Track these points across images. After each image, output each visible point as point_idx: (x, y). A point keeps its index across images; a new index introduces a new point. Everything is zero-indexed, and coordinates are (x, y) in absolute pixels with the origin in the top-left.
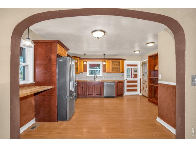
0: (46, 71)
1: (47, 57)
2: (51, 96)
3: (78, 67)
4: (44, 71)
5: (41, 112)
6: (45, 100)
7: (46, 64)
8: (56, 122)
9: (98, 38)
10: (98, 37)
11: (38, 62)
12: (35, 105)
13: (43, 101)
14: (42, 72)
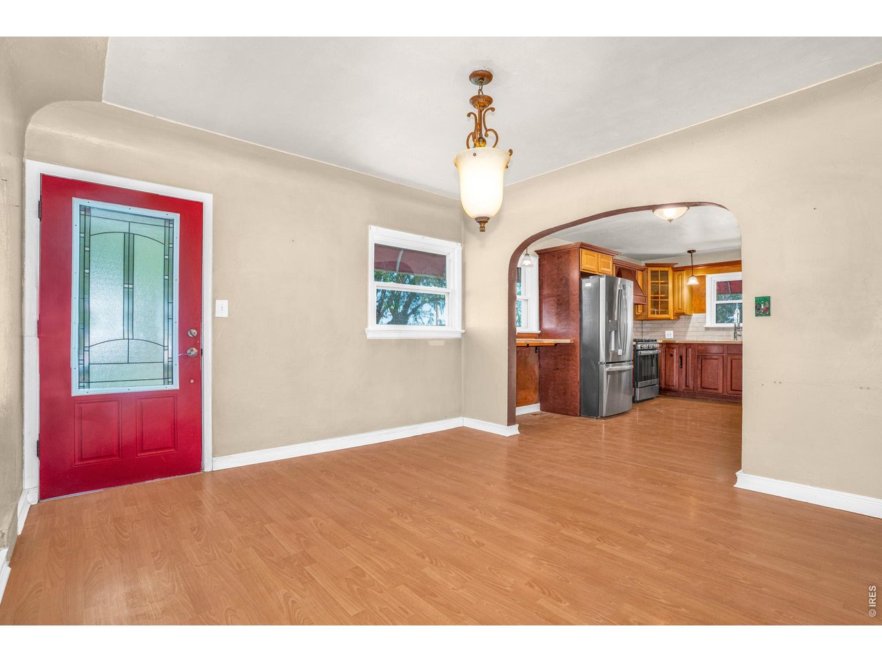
0: (559, 310)
1: (561, 280)
2: (569, 360)
3: (667, 298)
4: (557, 309)
5: (550, 391)
6: (558, 369)
7: (558, 295)
8: (576, 415)
9: (670, 221)
10: (671, 218)
11: (546, 292)
12: (540, 375)
13: (554, 370)
14: (553, 311)
